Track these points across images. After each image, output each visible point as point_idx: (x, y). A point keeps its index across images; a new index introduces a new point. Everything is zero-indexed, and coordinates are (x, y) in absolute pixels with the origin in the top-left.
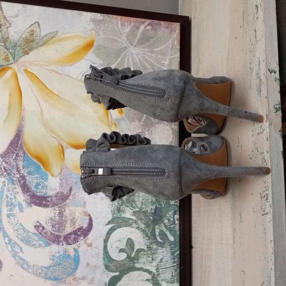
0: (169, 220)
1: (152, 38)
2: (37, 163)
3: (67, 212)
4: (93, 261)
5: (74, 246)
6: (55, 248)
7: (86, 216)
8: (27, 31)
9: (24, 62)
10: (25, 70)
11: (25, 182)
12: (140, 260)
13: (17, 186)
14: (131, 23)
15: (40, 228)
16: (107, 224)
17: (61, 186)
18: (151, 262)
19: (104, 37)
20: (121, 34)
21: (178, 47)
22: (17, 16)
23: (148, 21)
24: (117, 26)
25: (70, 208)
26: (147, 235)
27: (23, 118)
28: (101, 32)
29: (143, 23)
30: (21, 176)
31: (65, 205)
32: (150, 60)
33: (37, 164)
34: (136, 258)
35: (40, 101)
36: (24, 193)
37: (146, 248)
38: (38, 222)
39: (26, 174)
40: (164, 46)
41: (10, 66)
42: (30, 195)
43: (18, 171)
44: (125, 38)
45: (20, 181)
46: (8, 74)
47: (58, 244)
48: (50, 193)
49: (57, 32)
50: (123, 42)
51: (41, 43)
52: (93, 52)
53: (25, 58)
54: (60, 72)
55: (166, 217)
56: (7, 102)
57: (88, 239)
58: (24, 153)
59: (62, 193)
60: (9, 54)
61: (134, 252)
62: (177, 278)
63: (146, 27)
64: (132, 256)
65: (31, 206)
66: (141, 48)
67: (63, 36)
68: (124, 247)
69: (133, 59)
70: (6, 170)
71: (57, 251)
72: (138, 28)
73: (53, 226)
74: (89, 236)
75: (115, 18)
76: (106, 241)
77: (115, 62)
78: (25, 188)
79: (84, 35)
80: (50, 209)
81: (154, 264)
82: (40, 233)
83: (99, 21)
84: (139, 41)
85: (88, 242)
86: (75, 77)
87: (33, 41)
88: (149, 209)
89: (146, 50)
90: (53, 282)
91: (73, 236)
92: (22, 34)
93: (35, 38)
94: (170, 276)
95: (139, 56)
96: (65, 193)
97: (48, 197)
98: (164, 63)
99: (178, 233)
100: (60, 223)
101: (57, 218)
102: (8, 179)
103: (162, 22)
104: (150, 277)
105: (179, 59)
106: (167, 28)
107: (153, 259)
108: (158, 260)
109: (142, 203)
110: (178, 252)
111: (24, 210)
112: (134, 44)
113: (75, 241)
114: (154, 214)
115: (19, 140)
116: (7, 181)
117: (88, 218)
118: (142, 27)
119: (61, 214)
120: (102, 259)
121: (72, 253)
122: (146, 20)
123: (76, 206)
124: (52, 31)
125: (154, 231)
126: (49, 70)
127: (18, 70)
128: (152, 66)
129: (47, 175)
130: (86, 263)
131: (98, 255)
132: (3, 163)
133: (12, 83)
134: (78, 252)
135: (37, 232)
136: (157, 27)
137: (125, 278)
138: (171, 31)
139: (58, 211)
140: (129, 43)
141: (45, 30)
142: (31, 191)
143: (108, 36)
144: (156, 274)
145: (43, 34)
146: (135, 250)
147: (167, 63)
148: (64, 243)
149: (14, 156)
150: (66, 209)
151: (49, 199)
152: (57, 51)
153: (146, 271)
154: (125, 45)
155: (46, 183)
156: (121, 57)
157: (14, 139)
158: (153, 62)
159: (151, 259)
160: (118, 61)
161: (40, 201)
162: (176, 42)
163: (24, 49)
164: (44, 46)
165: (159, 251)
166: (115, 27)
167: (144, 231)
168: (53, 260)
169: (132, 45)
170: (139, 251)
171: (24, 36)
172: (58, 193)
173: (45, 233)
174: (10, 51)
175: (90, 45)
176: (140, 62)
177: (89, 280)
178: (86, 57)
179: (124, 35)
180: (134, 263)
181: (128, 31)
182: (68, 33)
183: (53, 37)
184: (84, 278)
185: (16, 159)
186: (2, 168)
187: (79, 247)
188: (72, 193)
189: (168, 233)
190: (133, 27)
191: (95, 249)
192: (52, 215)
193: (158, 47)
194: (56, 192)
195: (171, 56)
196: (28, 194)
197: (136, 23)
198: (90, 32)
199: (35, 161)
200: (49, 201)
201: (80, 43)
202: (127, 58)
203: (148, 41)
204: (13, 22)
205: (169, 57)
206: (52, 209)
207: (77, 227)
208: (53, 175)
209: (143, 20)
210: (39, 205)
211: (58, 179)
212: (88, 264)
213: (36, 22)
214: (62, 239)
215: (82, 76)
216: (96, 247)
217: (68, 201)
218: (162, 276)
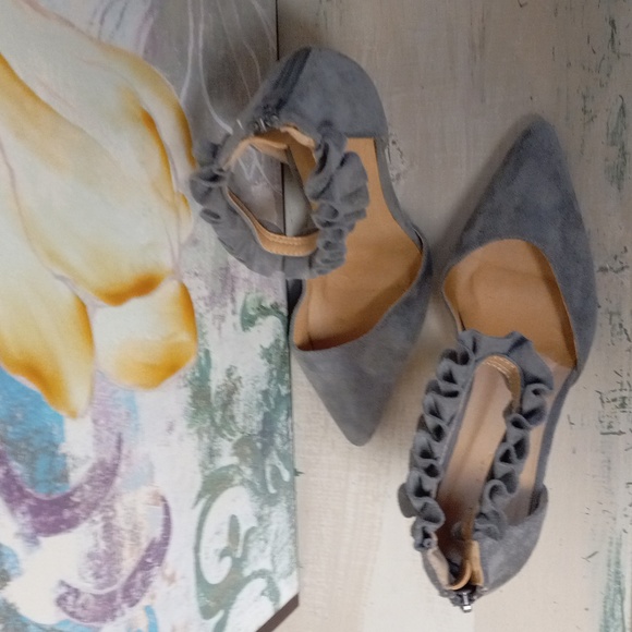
0: (282, 436)
3: (120, 521)
4: (182, 615)
5: (145, 602)
7: (156, 504)
11: (7, 474)
15: (70, 599)
16: (196, 503)
17: (98, 440)
18: (264, 550)
25: (126, 500)
26: (256, 492)
31: (113, 497)
34: (245, 555)
36: (12, 510)
37: (256, 523)
38: (62, 583)
42: (30, 506)
47: (113, 618)
48: (77, 476)
55: (277, 430)
57: (166, 565)
59: (102, 464)
61: (241, 544)
65: (37, 543)
68: (226, 545)
73: (97, 576)
76: (197, 549)
80: (83, 527)
81: (269, 549)
82: (73, 614)
85: (168, 572)
88: (255, 425)
91: (140, 575)
96: (108, 459)
97: (75, 490)
100: (110, 557)
101: (103, 545)
104: (264, 584)
107: (266, 542)
108: (272, 538)
109: (244, 415)
111: (23, 565)
113: (145, 585)
114: (263, 432)
117: (160, 509)
119: (109, 529)
120: (194, 599)
121: (144, 623)
123: (136, 486)
125: (264, 474)
130: (170, 630)
131: (187, 594)
134: (153, 611)
135: (64, 616)
137: (232, 614)
139: (102, 524)
142: (27, 495)
144: (272, 570)
146: (242, 538)
148: (125, 606)
150: (117, 506)
151: (75, 499)
153: (259, 574)
155: (62, 449)
159: (263, 543)
165: (274, 514)
167: (251, 484)
170: (247, 536)
173: (83, 606)
187: (154, 597)
188: (124, 451)
189: (281, 467)
191: (181, 583)
192: (89, 544)
194: (89, 465)
196: (24, 508)
199: (23, 380)
200: (76, 505)
206: (86, 524)
207: (145, 544)
208: (74, 415)
211: (87, 424)
214: (119, 600)
215: (102, 21)
216: (183, 577)
217: (118, 481)
218: (279, 570)
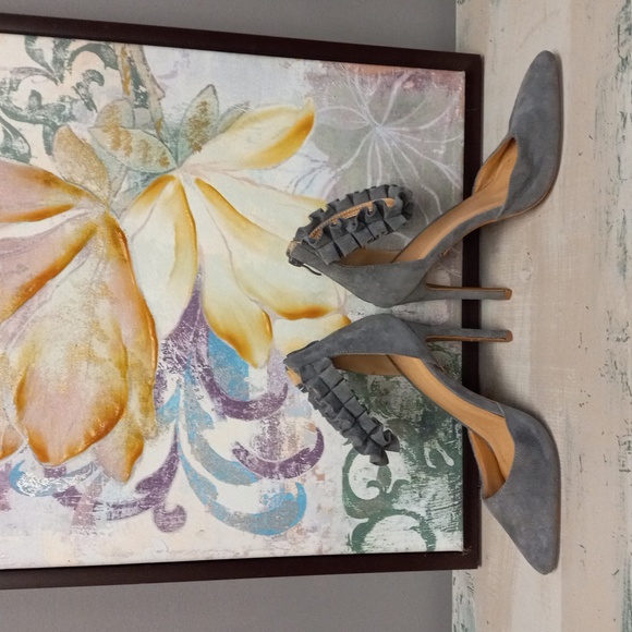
0: (446, 433)
1: (416, 106)
2: (230, 346)
3: (282, 426)
4: (328, 503)
5: (296, 479)
6: (266, 484)
7: (312, 431)
8: (195, 104)
9: (194, 165)
10: (198, 181)
11: (211, 380)
12: (400, 498)
13: (199, 387)
14: (377, 77)
15: (242, 454)
16: (346, 443)
17: (270, 382)
18: (418, 501)
19: (330, 108)
20: (359, 100)
21: (461, 120)
22: (173, 74)
23: (408, 72)
24: (353, 85)
25: (288, 419)
26: (411, 459)
27: (200, 269)
28: (325, 99)
29: (399, 77)
30: (205, 370)
31: (278, 414)
32: (412, 148)
33: (228, 348)
34: (395, 495)
35: (227, 238)
36: (212, 398)
37: (409, 479)
38: (238, 443)
39: (213, 366)
40: (437, 120)
41: (170, 174)
42: (222, 400)
43: (200, 360)
44: (366, 108)
45: (204, 379)
46: (169, 189)
47: (271, 477)
48: (254, 396)
49: (247, 104)
50: (365, 118)
51: (220, 127)
52: (314, 139)
53: (195, 159)
54: (257, 181)
55: (440, 427)
56: (173, 242)
57: (317, 468)
58: (207, 330)
59: (272, 395)
60: (167, 151)
61: (391, 486)
62: (459, 524)
63: (404, 83)
64: (389, 491)
65: (224, 418)
66: (397, 126)
67: (259, 110)
68: (375, 479)
69: (382, 150)
70: (180, 361)
71: (270, 489)
72: (390, 87)
73: (262, 450)
74: (319, 464)
75: (350, 70)
76: (346, 470)
77: (351, 156)
78: (213, 389)
79: (295, 108)
80: (255, 422)
81: (423, 502)
82: (242, 462)
83: (321, 77)
84: (392, 112)
85: (318, 472)
86: (283, 189)
87: (206, 123)
88: (413, 416)
89: (404, 129)
90: (267, 538)
91: (294, 464)
92: (187, 110)
93: (210, 117)
94: (448, 520)
95: (393, 143)
96: (277, 394)
97: (251, 402)
98: (437, 154)
99: (460, 453)
100: (273, 445)
101: (268, 436)
102: (184, 376)
103: (433, 73)
104: (417, 524)
105: (462, 145)
106: (442, 83)
107: (421, 496)
108: (429, 496)
109: (402, 406)
110: (460, 484)
111: (215, 425)
112: (385, 119)
113: (298, 471)
114: (422, 423)
115: (197, 307)
116: (183, 379)
117: (315, 434)
118: (397, 85)
119: (273, 429)
120: (340, 499)
121: (294, 492)
122: (405, 69)
123: (296, 415)
124: (239, 102)
125: (422, 451)
126: (238, 179)
127: (186, 181)
128: (416, 160)
129: (247, 367)
130: (316, 506)
131: (334, 492)
132: (175, 349)
133: (177, 206)
134: (303, 489)
135: (237, 461)
136: (425, 83)
137: (378, 527)
138: (450, 88)
139: (268, 425)
140: (375, 118)
141: (226, 101)
142: (222, 394)
143: (337, 107)
144: (426, 518)
145: (223, 108)
146: (393, 482)
147: (442, 152)
148: (280, 475)
149: (192, 337)
150: (281, 420)
151: (252, 406)
152: (250, 142)
153: (410, 514)
154: (368, 123)
155: (246, 380)
156: (361, 146)
157: (189, 307)
158: (417, 152)
159: (417, 495)
160: (357, 154)
161: (238, 408)
162: (457, 111)
163: (192, 140)
164: (227, 134)
165: (430, 483)
166: (350, 87)
167: (405, 452)
168: (265, 503)
169: (380, 122)
170: (399, 483)
171: (189, 115)
172: (266, 395)
173: (250, 461)
174: (169, 145)
175: (306, 126)
176: (395, 155)
177: (322, 531)
178: (300, 151)
179: (366, 103)
180: (392, 503)
181: (371, 94)
182: (268, 105)
183: (241, 114)
184: (314, 529)
185: (195, 341)
186: (174, 357)
187: (305, 481)
188: (289, 394)
189: (444, 454)
190: (381, 86)
191: (329, 483)
192: (259, 432)
193: (426, 122)
194: (263, 393)
195: (449, 138)
196: (219, 399)
197: (386, 78)
198: (305, 101)
199: (226, 342)
200: (252, 409)
201: (288, 122)
202: (371, 148)
203: (408, 111)
204: (167, 87)
205: (445, 141)
206: (258, 421)
207: (300, 449)
208: (255, 366)
209: (399, 70)
210: (238, 416)
211: (264, 373)
212: (319, 508)
213: (208, 86)
214: (277, 469)
215: (296, 186)
216: (331, 481)
217: (282, 408)
218: (436, 521)
